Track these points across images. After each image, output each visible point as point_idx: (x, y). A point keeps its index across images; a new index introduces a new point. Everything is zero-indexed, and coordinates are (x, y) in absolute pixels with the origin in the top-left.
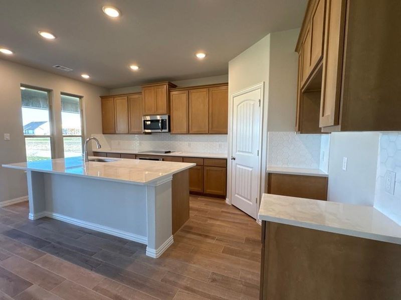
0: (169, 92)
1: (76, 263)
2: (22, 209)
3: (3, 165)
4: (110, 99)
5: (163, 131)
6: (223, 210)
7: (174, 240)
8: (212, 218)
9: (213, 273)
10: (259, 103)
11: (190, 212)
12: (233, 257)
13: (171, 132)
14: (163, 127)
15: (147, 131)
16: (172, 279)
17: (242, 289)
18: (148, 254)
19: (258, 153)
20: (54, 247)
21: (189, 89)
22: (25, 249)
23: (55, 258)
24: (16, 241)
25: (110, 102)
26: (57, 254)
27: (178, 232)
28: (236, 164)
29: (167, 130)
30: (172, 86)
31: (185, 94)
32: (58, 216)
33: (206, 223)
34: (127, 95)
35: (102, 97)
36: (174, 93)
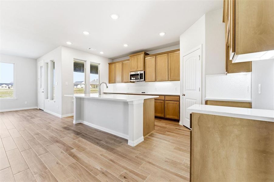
0: (145, 58)
1: (93, 143)
2: (70, 119)
3: (65, 95)
4: (113, 64)
5: (141, 80)
6: (176, 128)
7: (144, 139)
8: (169, 131)
9: (166, 158)
10: (199, 57)
11: (155, 127)
12: (181, 152)
13: (146, 81)
14: (141, 78)
15: (132, 81)
16: (141, 157)
17: (184, 169)
18: (129, 144)
19: (200, 89)
20: (83, 135)
21: (156, 55)
22: (71, 135)
23: (84, 140)
24: (68, 131)
25: (113, 66)
26: (85, 138)
27: (147, 136)
28: (186, 98)
29: (143, 80)
30: (146, 54)
31: (154, 58)
32: (85, 123)
33: (165, 133)
34: (122, 61)
35: (109, 64)
36: (148, 58)
